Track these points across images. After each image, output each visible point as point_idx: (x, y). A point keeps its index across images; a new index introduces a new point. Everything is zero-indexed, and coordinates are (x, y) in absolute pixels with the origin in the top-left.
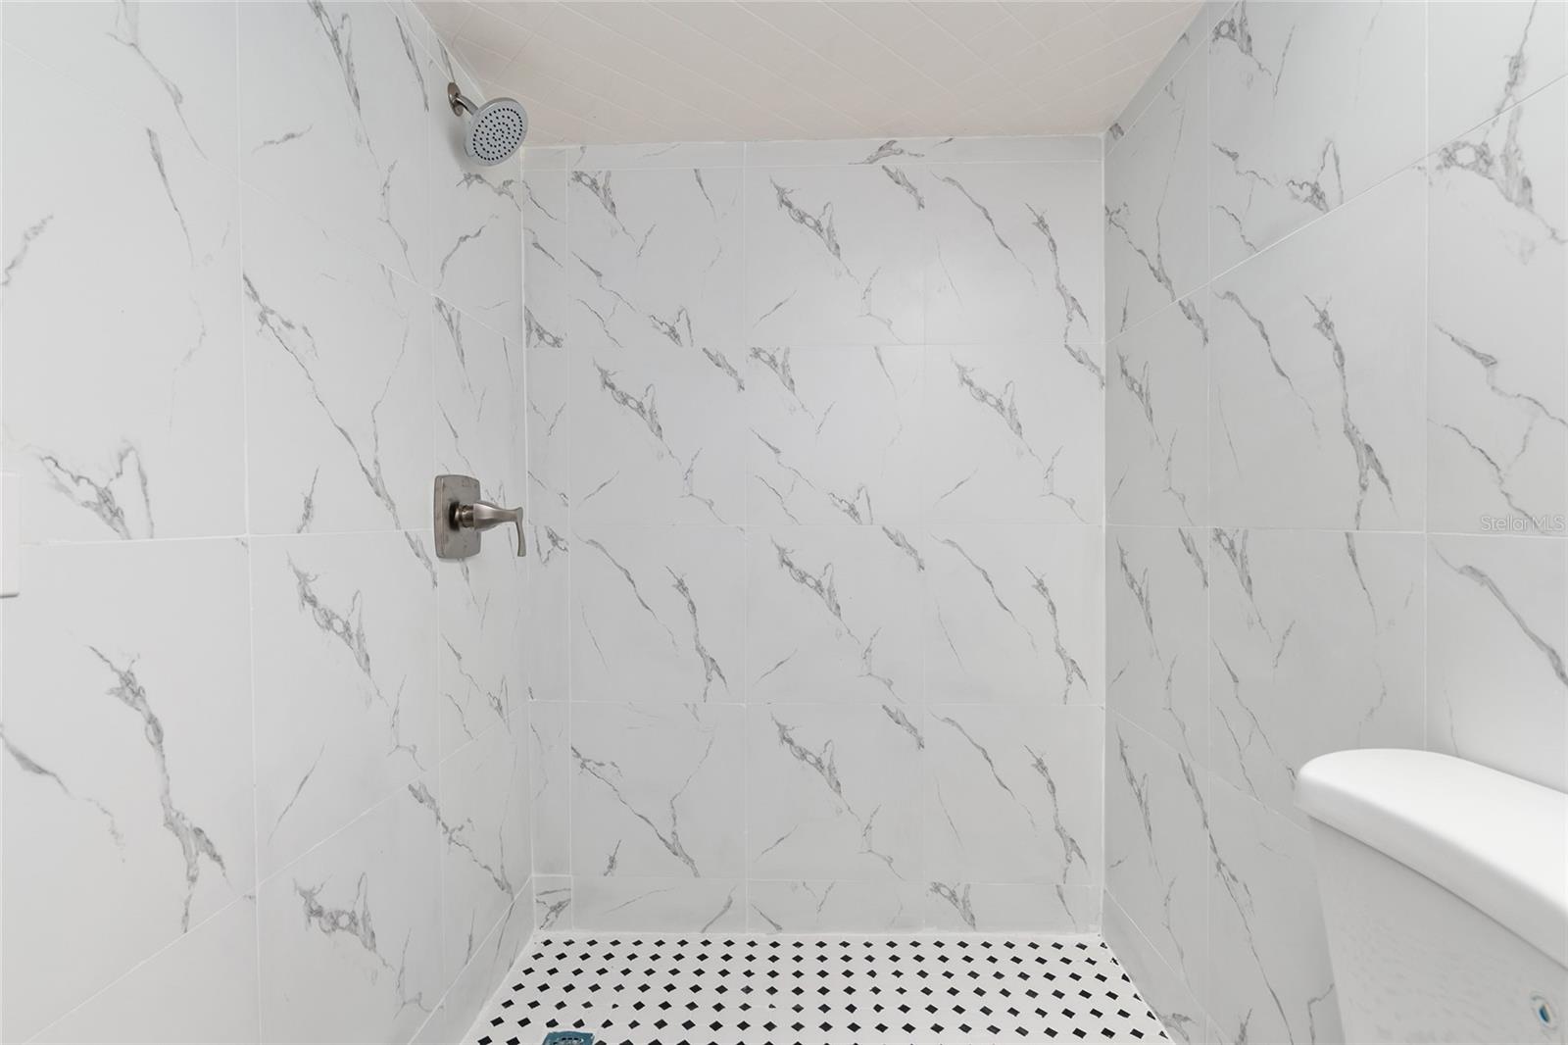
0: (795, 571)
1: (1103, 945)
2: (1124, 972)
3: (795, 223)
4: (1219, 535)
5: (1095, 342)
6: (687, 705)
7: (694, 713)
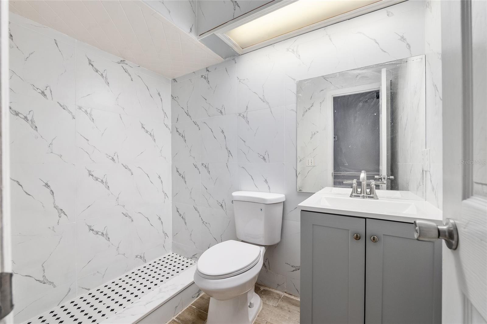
0: (94, 177)
1: (173, 253)
2: (179, 255)
3: (94, 72)
4: (203, 164)
5: (169, 122)
6: (50, 228)
7: (53, 230)
